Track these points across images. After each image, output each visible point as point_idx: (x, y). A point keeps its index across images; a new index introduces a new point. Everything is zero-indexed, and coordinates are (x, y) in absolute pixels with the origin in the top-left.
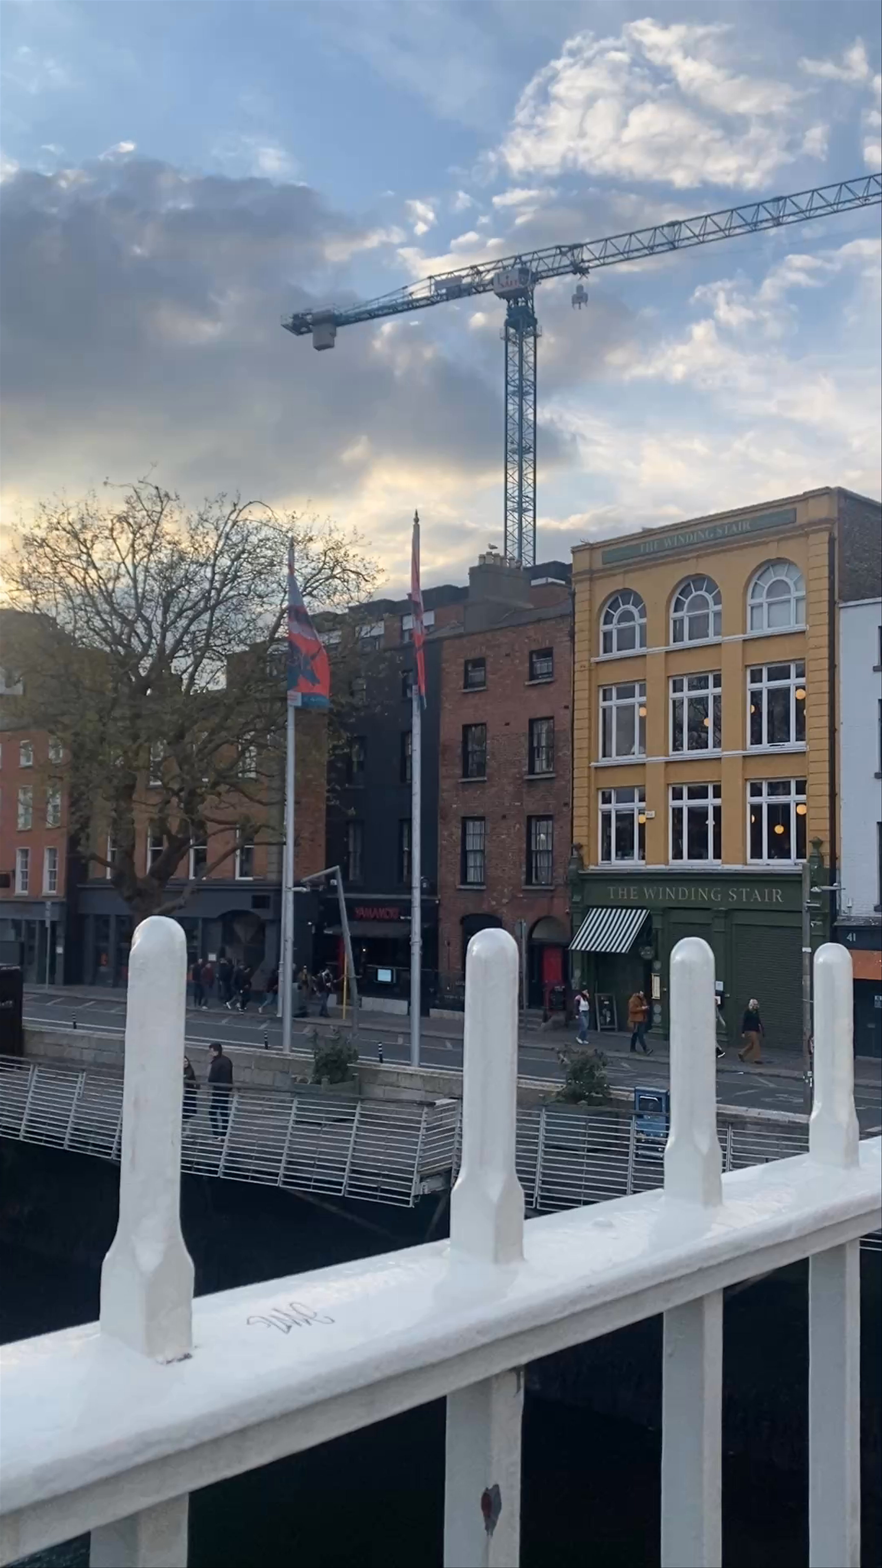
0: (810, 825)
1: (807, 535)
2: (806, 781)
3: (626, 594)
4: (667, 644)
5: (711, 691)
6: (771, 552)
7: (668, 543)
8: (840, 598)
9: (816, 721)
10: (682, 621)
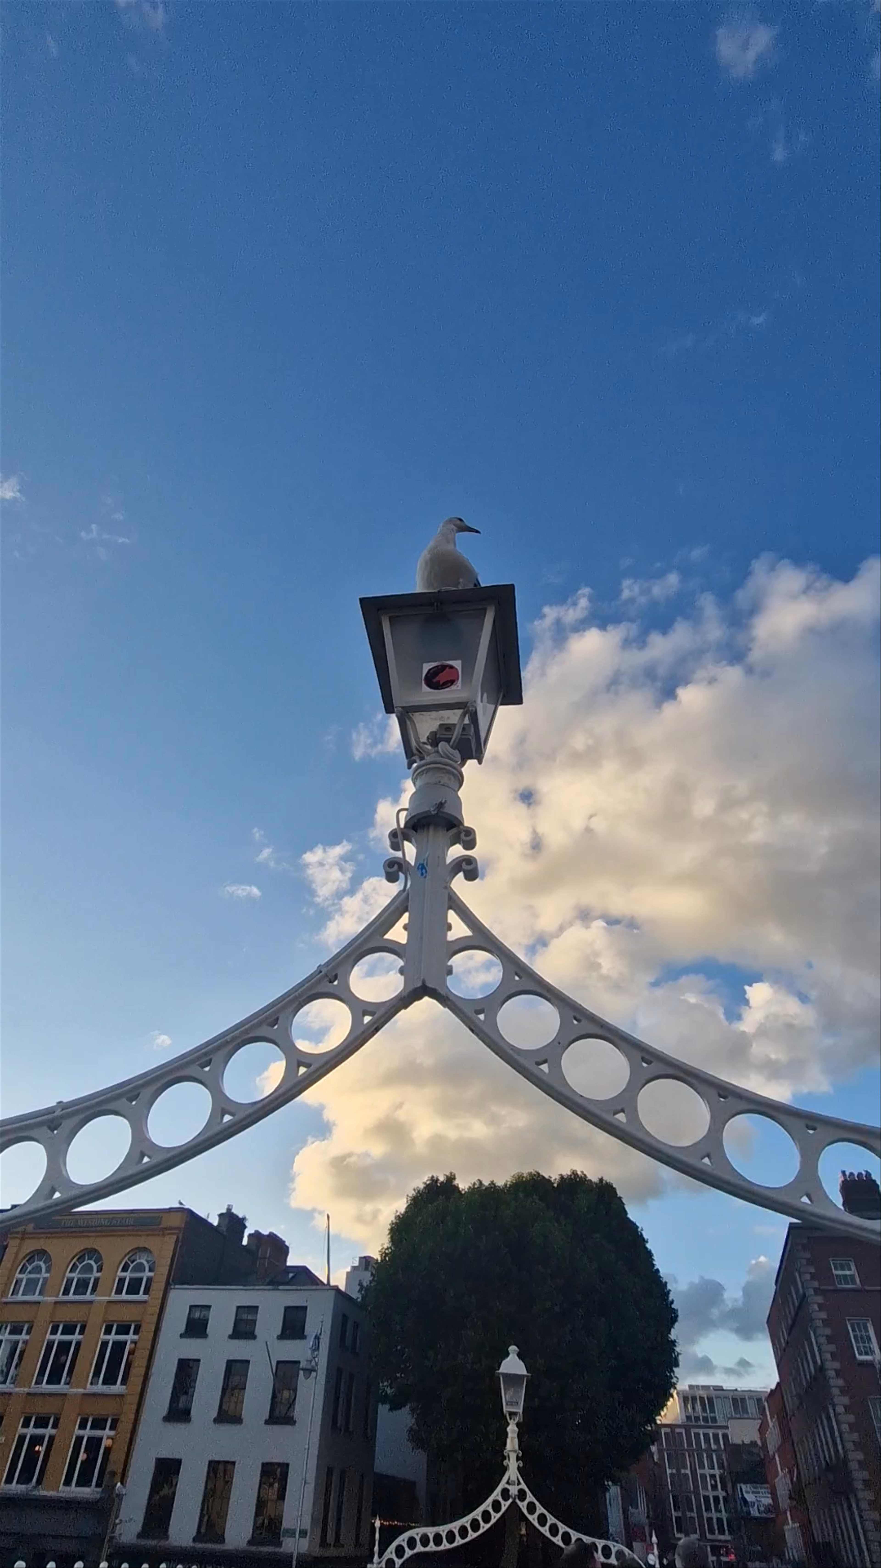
0: (112, 1457)
1: (164, 1235)
2: (119, 1419)
3: (42, 1253)
4: (57, 1296)
5: (76, 1337)
6: (142, 1242)
7: (80, 1223)
8: (173, 1281)
9: (138, 1371)
10: (72, 1280)
